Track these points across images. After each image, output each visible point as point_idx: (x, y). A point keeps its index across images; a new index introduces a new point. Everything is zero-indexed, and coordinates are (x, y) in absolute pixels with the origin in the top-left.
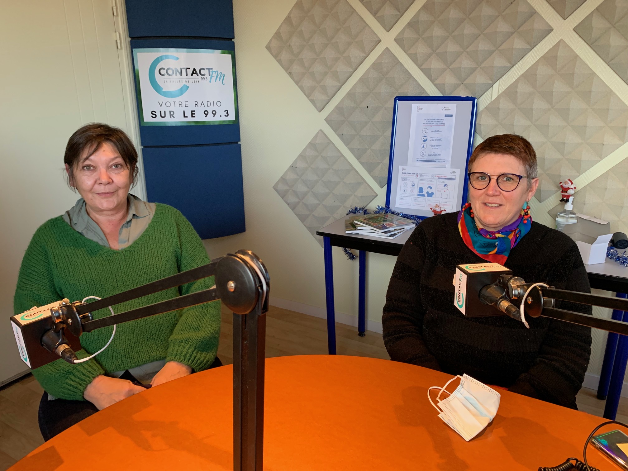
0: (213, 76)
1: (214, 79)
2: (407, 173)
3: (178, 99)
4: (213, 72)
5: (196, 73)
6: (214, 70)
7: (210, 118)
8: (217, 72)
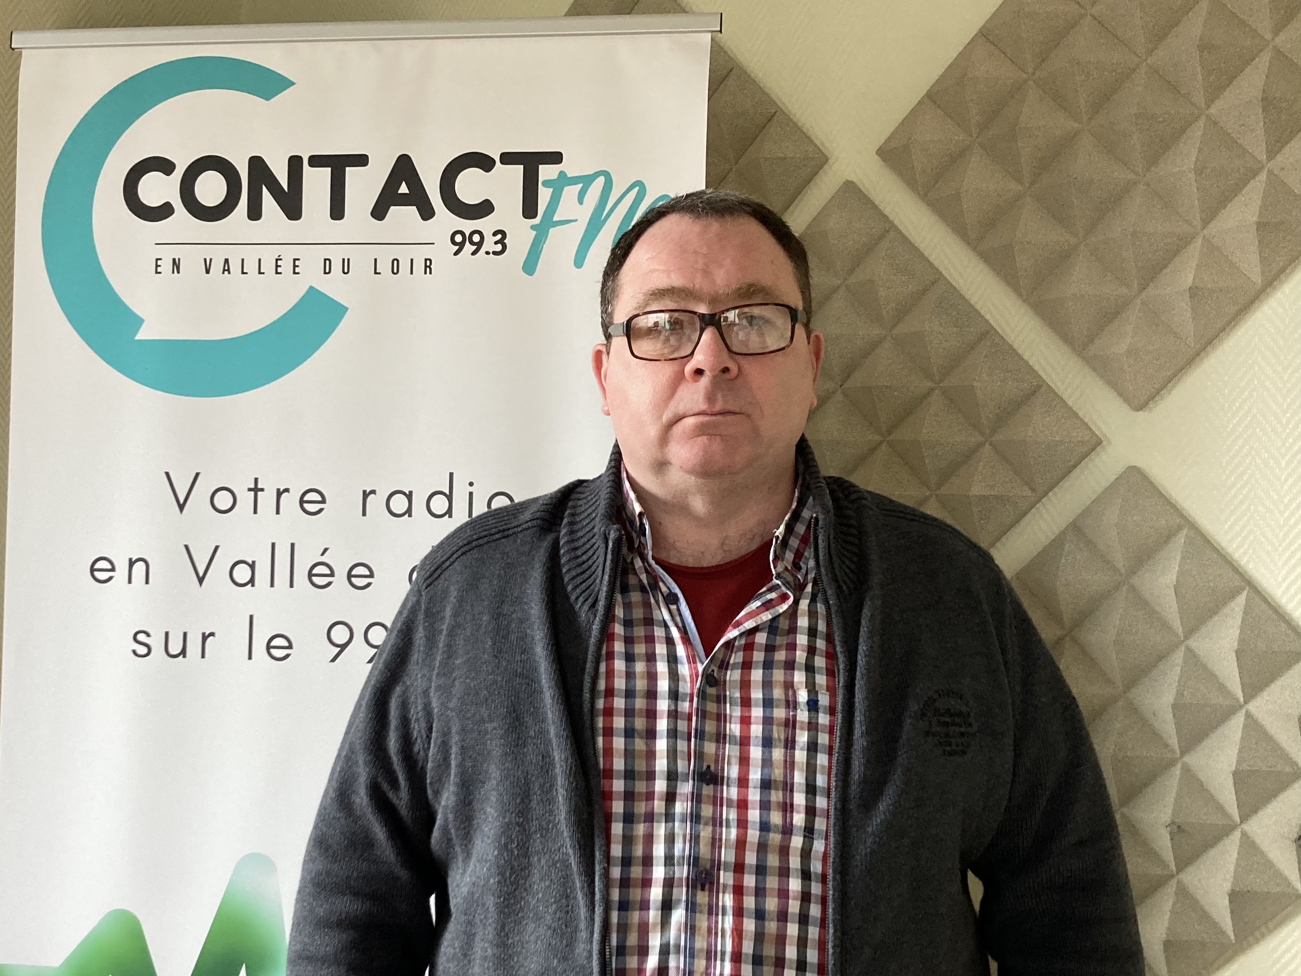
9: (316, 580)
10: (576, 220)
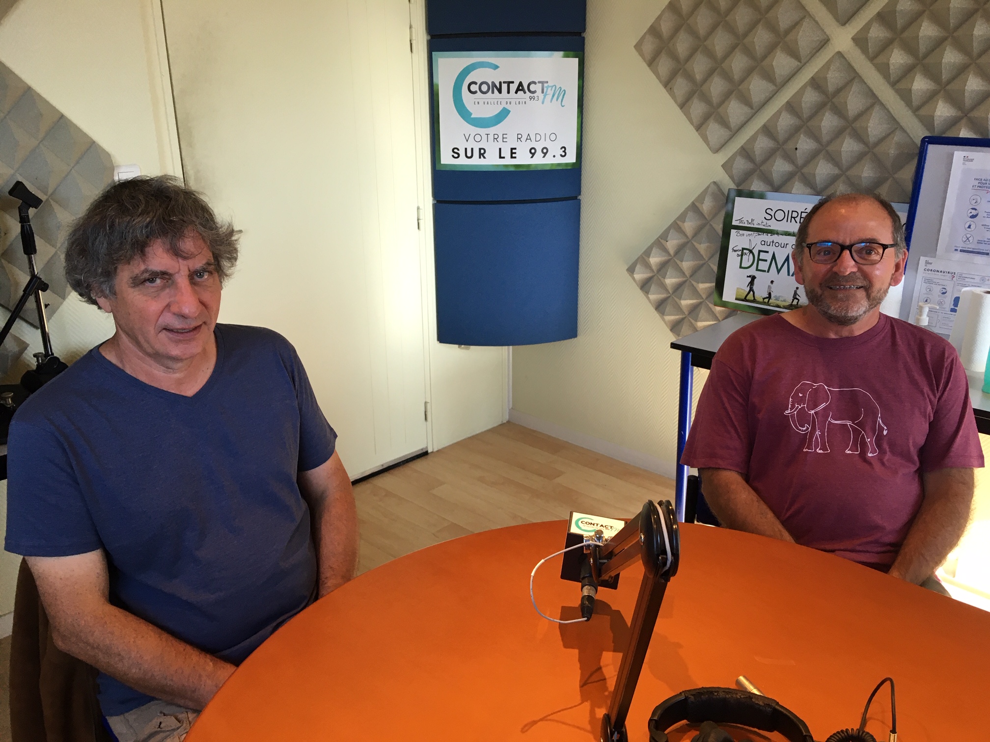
0: (547, 93)
1: (549, 97)
2: (934, 271)
3: (492, 131)
4: (548, 86)
5: (523, 90)
6: (550, 84)
7: (538, 160)
8: (554, 87)
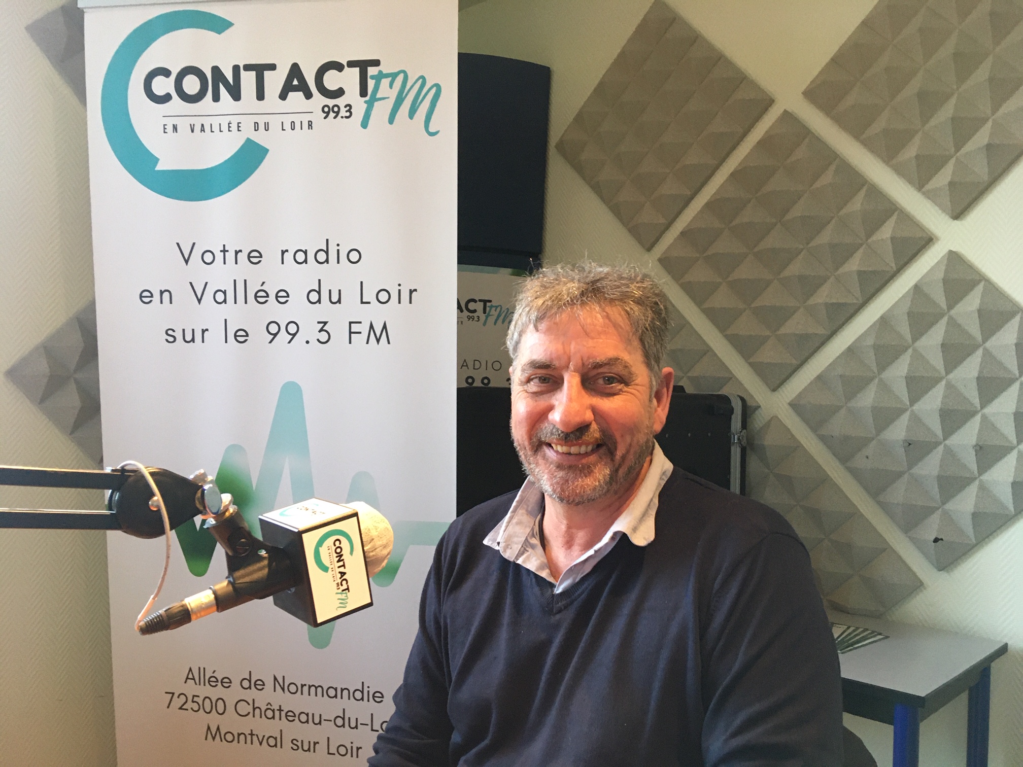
9: (258, 299)
10: (388, 98)
